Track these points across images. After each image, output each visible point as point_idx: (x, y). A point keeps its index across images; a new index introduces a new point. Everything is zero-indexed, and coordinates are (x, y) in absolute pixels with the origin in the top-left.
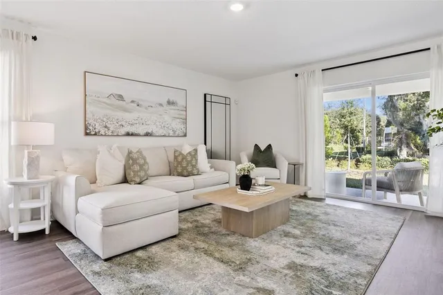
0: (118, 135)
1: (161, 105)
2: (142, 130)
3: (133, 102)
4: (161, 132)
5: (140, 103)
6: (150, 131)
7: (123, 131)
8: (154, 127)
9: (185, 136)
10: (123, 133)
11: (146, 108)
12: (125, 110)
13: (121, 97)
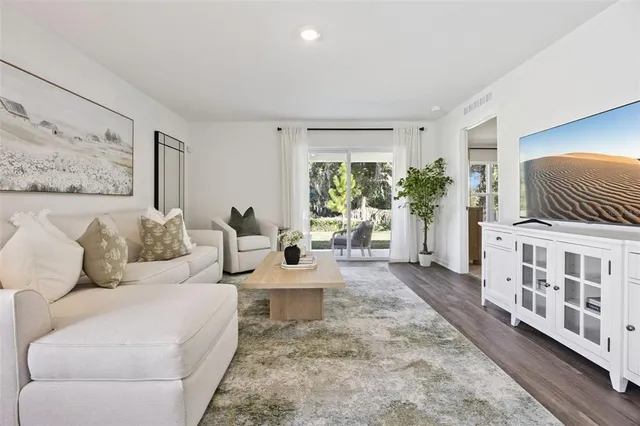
0: (11, 191)
1: (96, 138)
2: (62, 181)
3: (45, 123)
4: (97, 187)
5: (60, 129)
6: (77, 185)
7: (23, 182)
8: (84, 177)
9: (131, 194)
10: (24, 186)
11: (71, 141)
12: (30, 139)
13: (19, 110)
